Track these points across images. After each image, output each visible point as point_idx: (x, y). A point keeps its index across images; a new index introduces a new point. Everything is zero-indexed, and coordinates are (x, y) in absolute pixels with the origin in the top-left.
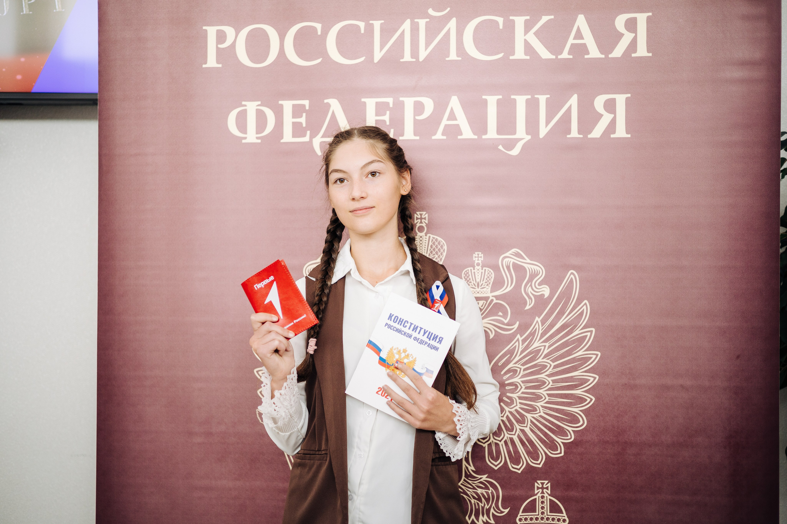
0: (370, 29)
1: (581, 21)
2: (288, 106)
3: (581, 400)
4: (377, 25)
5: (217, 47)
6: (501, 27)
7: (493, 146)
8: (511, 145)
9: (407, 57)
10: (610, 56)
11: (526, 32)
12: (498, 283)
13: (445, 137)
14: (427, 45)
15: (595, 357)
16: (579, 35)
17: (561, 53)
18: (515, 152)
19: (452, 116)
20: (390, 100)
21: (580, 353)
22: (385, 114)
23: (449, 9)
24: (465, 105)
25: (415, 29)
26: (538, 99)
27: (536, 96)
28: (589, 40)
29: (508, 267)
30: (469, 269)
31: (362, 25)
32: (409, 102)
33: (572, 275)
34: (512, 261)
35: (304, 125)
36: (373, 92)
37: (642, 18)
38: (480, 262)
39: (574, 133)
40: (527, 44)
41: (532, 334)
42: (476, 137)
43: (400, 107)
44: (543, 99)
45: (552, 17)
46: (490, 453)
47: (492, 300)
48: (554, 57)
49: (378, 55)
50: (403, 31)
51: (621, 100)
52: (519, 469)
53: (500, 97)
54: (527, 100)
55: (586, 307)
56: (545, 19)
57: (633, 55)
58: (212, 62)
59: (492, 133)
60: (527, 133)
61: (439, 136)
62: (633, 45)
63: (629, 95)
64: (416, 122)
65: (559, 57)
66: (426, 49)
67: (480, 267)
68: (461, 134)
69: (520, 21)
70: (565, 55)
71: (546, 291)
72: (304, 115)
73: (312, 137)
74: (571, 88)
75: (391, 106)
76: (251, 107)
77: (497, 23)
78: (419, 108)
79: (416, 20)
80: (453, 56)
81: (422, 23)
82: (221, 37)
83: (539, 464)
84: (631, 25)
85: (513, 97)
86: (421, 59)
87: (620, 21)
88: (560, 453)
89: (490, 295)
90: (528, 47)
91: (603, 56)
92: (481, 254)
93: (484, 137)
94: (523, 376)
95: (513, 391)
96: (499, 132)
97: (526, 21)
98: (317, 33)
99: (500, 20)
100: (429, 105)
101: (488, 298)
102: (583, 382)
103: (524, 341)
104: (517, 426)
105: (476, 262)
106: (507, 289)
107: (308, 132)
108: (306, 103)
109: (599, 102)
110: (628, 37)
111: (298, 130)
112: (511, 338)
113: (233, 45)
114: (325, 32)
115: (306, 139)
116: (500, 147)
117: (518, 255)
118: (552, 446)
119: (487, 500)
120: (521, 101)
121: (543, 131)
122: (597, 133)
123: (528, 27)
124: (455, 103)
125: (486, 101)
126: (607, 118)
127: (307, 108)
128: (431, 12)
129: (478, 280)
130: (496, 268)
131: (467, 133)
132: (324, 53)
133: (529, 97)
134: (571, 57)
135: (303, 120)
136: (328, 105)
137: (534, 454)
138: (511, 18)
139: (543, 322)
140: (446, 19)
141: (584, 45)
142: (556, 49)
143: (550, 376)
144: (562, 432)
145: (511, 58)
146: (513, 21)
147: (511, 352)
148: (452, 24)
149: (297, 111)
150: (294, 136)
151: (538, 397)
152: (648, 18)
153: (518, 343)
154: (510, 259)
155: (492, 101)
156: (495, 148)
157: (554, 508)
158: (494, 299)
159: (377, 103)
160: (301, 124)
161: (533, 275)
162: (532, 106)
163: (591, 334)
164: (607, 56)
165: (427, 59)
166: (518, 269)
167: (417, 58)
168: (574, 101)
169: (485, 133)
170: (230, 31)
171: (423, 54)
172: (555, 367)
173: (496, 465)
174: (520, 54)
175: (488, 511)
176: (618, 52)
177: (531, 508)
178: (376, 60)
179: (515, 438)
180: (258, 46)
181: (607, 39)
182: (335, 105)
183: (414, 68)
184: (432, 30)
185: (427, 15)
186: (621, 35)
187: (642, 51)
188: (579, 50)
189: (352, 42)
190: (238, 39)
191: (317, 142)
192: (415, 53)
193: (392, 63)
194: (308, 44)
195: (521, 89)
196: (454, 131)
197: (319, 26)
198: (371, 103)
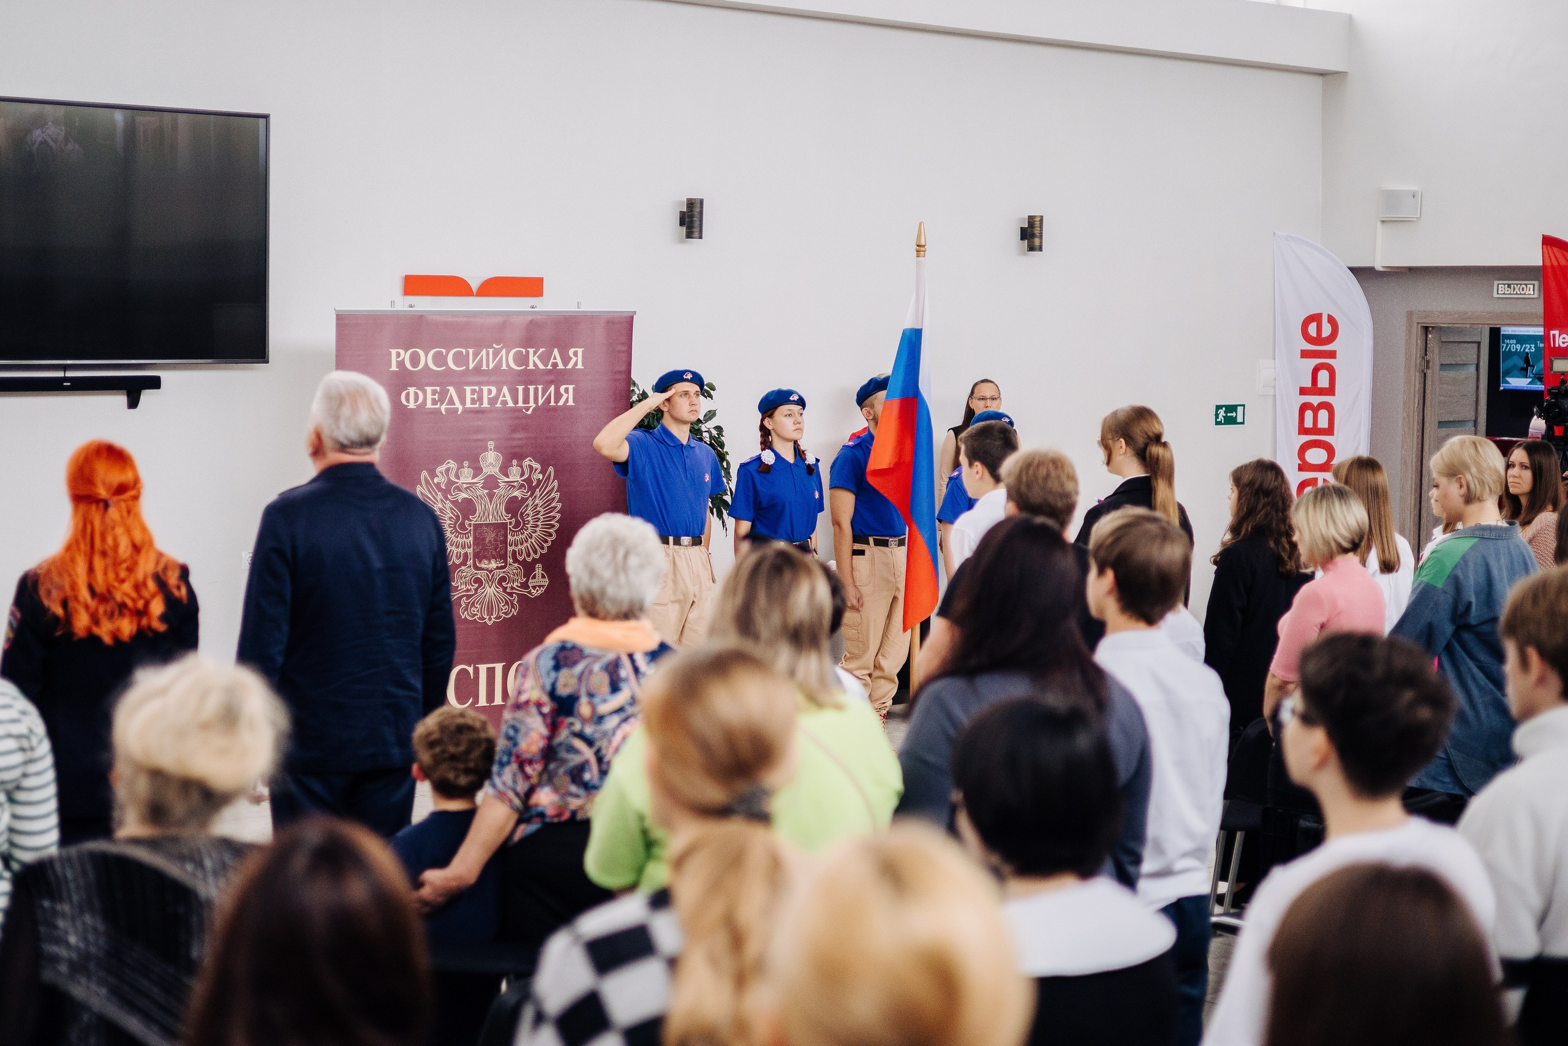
0: (468, 353)
1: (556, 352)
2: (429, 389)
3: (553, 526)
4: (471, 351)
5: (397, 361)
6: (524, 354)
7: (520, 410)
8: (527, 409)
9: (484, 367)
10: (567, 368)
11: (534, 357)
12: (522, 474)
13: (501, 406)
14: (493, 362)
15: (559, 506)
16: (555, 358)
18: (529, 412)
19: (504, 396)
20: (477, 388)
21: (553, 505)
22: (475, 395)
23: (502, 345)
24: (509, 390)
25: (488, 354)
27: (538, 386)
28: (559, 361)
29: (526, 466)
30: (511, 468)
31: (464, 351)
32: (485, 389)
33: (551, 469)
34: (528, 463)
35: (437, 400)
36: (469, 384)
37: (580, 351)
39: (552, 403)
40: (534, 361)
41: (535, 497)
42: (514, 406)
43: (481, 391)
44: (540, 387)
45: (544, 350)
46: (519, 553)
47: (520, 482)
48: (545, 368)
49: (471, 366)
50: (483, 355)
51: (571, 388)
52: (529, 560)
53: (524, 387)
55: (556, 483)
56: (541, 350)
57: (576, 368)
58: (394, 368)
59: (520, 404)
60: (534, 403)
61: (498, 405)
62: (576, 364)
63: (574, 386)
64: (489, 399)
65: (547, 368)
66: (493, 364)
67: (515, 467)
68: (508, 404)
69: (531, 351)
70: (549, 367)
71: (541, 477)
72: (437, 394)
73: (441, 405)
74: (551, 382)
75: (477, 390)
76: (412, 390)
77: (522, 352)
78: (490, 392)
79: (488, 349)
80: (504, 367)
81: (491, 351)
82: (398, 355)
83: (537, 556)
84: (576, 354)
85: (529, 387)
86: (490, 369)
87: (571, 352)
88: (545, 551)
89: (519, 479)
90: (535, 364)
91: (564, 368)
92: (516, 461)
93: (517, 406)
94: (532, 516)
95: (528, 524)
96: (523, 403)
98: (443, 354)
99: (524, 350)
100: (494, 390)
102: (554, 517)
103: (532, 500)
104: (530, 540)
105: (514, 464)
106: (526, 476)
107: (439, 403)
108: (438, 388)
109: (562, 389)
110: (574, 359)
111: (434, 402)
112: (528, 498)
113: (404, 359)
114: (447, 354)
115: (438, 406)
116: (524, 410)
117: (530, 460)
118: (542, 548)
119: (517, 575)
120: (532, 388)
121: (540, 402)
122: (561, 403)
123: (535, 353)
124: (505, 390)
125: (518, 389)
126: (565, 396)
127: (439, 391)
128: (494, 345)
129: (515, 473)
130: (521, 467)
131: (511, 404)
132: (446, 364)
133: (535, 387)
134: (552, 368)
135: (436, 397)
136: (449, 390)
137: (535, 552)
138: (528, 349)
139: (540, 491)
140: (500, 350)
141: (557, 363)
142: (546, 365)
143: (542, 516)
144: (546, 541)
145: (528, 368)
146: (529, 351)
147: (527, 506)
148: (504, 352)
149: (434, 392)
150: (432, 405)
151: (537, 526)
152: (582, 351)
153: (530, 502)
155: (521, 388)
156: (522, 411)
157: (543, 577)
159: (471, 389)
161: (536, 470)
162: (536, 390)
163: (558, 495)
165: (493, 368)
166: (531, 467)
167: (489, 368)
168: (552, 388)
169: (518, 403)
170: (402, 352)
171: (492, 366)
172: (544, 511)
173: (521, 559)
174: (531, 367)
175: (518, 580)
176: (570, 366)
177: (534, 577)
178: (471, 368)
179: (529, 545)
180: (415, 360)
181: (566, 360)
182: (452, 390)
183: (487, 373)
184: (496, 353)
185: (493, 348)
186: (571, 358)
187: (580, 366)
188: (555, 365)
189: (460, 359)
190: (406, 356)
191: (443, 408)
192: (488, 365)
193: (478, 370)
194: (440, 359)
195: (532, 383)
196: (505, 403)
197: (444, 351)
198: (468, 389)
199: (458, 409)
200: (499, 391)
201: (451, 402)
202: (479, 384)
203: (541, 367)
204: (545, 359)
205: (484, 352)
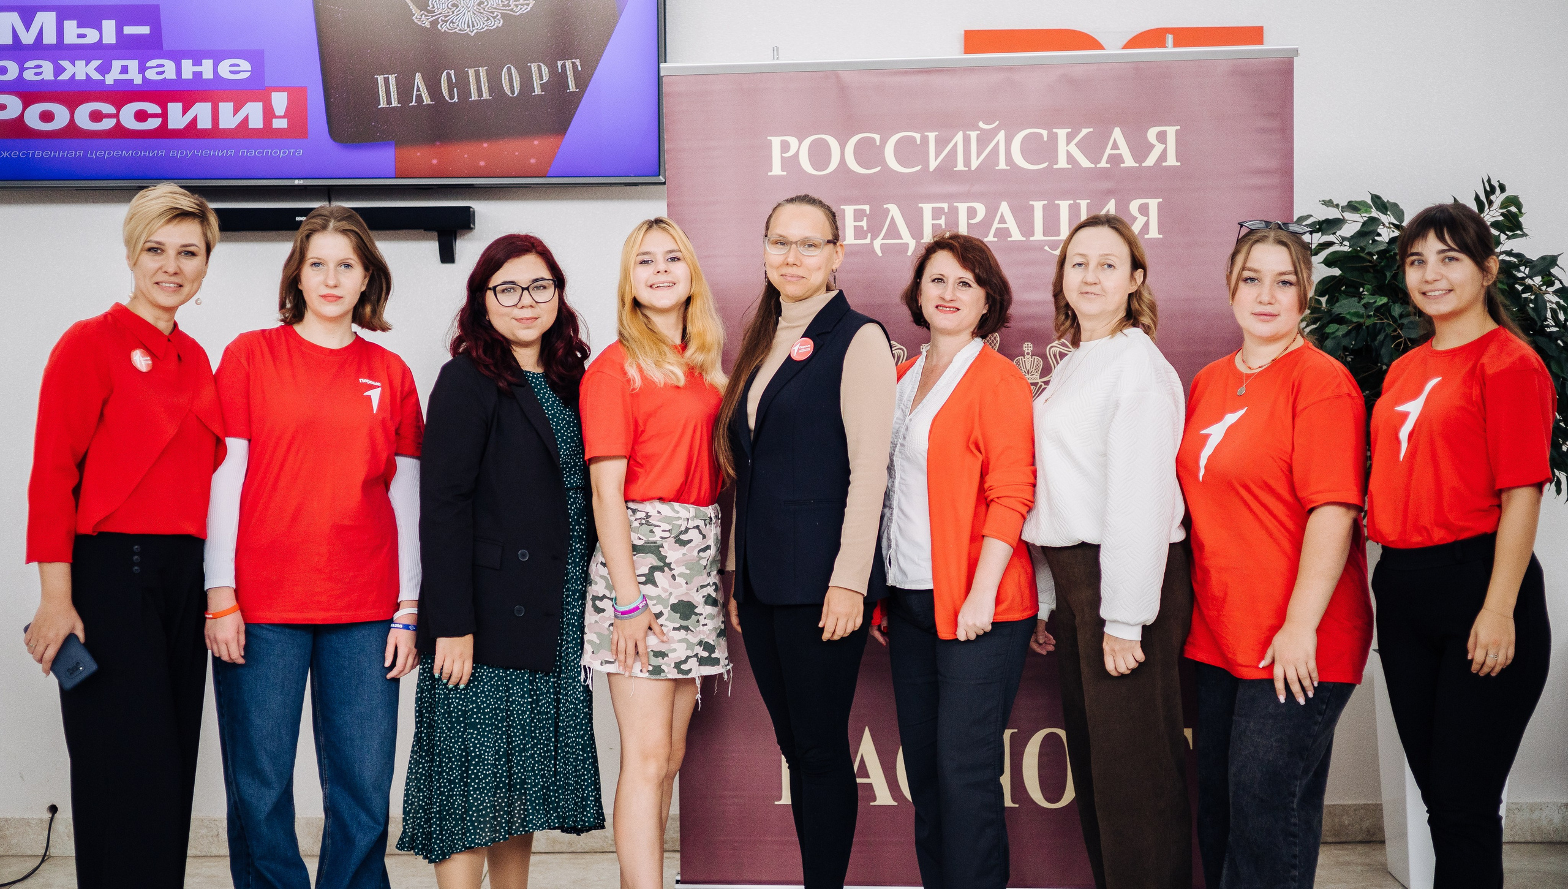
0: (925, 141)
1: (1117, 134)
2: (849, 210)
4: (932, 136)
5: (782, 156)
6: (1045, 139)
7: (1036, 247)
10: (1143, 165)
11: (1068, 144)
12: (1046, 370)
13: (996, 239)
14: (978, 156)
16: (1115, 146)
17: (1099, 163)
19: (1002, 220)
20: (945, 206)
22: (940, 219)
23: (998, 122)
24: (1013, 209)
25: (967, 140)
26: (1079, 204)
27: (1078, 201)
28: (1124, 150)
29: (1055, 356)
30: (1020, 358)
31: (918, 136)
32: (963, 208)
34: (1059, 349)
35: (865, 228)
36: (929, 199)
37: (1171, 131)
38: (1030, 351)
40: (1068, 153)
42: (1024, 239)
43: (954, 211)
44: (1083, 204)
45: (1091, 130)
47: (1041, 386)
48: (1093, 166)
49: (933, 164)
50: (956, 143)
51: (1153, 204)
53: (1046, 202)
54: (1070, 205)
56: (1085, 131)
57: (1164, 164)
58: (777, 170)
59: (1039, 235)
62: (1163, 156)
63: (1161, 200)
64: (969, 226)
65: (1098, 166)
66: (977, 159)
67: (1029, 356)
68: (1011, 237)
69: (1062, 133)
70: (1103, 164)
72: (865, 218)
73: (873, 239)
74: (1109, 194)
75: (946, 210)
77: (1041, 135)
78: (972, 213)
79: (968, 132)
80: (1002, 165)
81: (973, 135)
82: (785, 147)
84: (1162, 137)
85: (1057, 202)
86: (973, 168)
87: (1152, 134)
89: (1039, 381)
90: (1070, 158)
91: (1137, 165)
92: (1030, 345)
93: (1031, 239)
96: (1045, 235)
97: (1068, 134)
98: (876, 143)
99: (1045, 133)
100: (980, 209)
101: (1038, 383)
105: (1026, 351)
107: (869, 235)
108: (867, 208)
109: (1134, 206)
110: (1159, 148)
111: (859, 233)
113: (797, 154)
114: (884, 142)
115: (868, 241)
116: (1046, 248)
120: (1064, 205)
123: (1070, 138)
124: (1004, 208)
125: (1032, 207)
126: (1141, 221)
127: (868, 212)
128: (981, 124)
129: (1028, 368)
130: (1044, 357)
131: (1016, 235)
132: (882, 162)
133: (1072, 202)
134: (1109, 166)
135: (864, 223)
136: (888, 210)
138: (1054, 130)
140: (995, 132)
141: (1120, 155)
142: (1096, 160)
145: (1055, 167)
146: (1056, 134)
148: (1001, 136)
149: (859, 215)
150: (855, 239)
152: (1177, 131)
154: (1056, 349)
155: (1038, 206)
156: (1042, 249)
158: (1043, 384)
159: (933, 208)
160: (862, 227)
164: (1140, 165)
165: (978, 168)
167: (970, 167)
169: (1033, 235)
170: (793, 141)
171: (975, 163)
174: (1062, 163)
176: (1150, 161)
178: (932, 168)
180: (820, 154)
181: (1141, 149)
182: (894, 210)
183: (967, 176)
184: (983, 142)
185: (978, 128)
186: (1153, 146)
187: (1172, 161)
188: (1116, 160)
189: (908, 152)
190: (801, 148)
191: (877, 244)
192: (967, 163)
193: (946, 171)
194: (868, 153)
195: (1064, 195)
196: (1003, 233)
197: (877, 137)
198: (927, 209)
199: (907, 244)
200: (992, 211)
201: (893, 232)
202: (950, 197)
203: (1085, 163)
204: (1091, 149)
205: (959, 137)
